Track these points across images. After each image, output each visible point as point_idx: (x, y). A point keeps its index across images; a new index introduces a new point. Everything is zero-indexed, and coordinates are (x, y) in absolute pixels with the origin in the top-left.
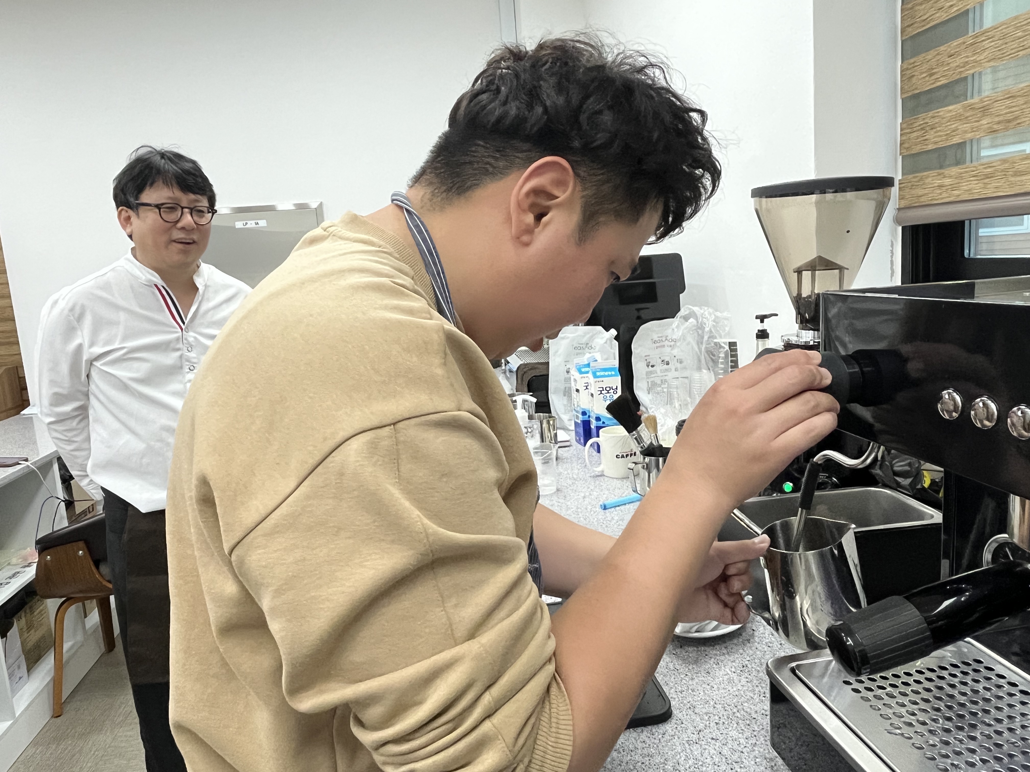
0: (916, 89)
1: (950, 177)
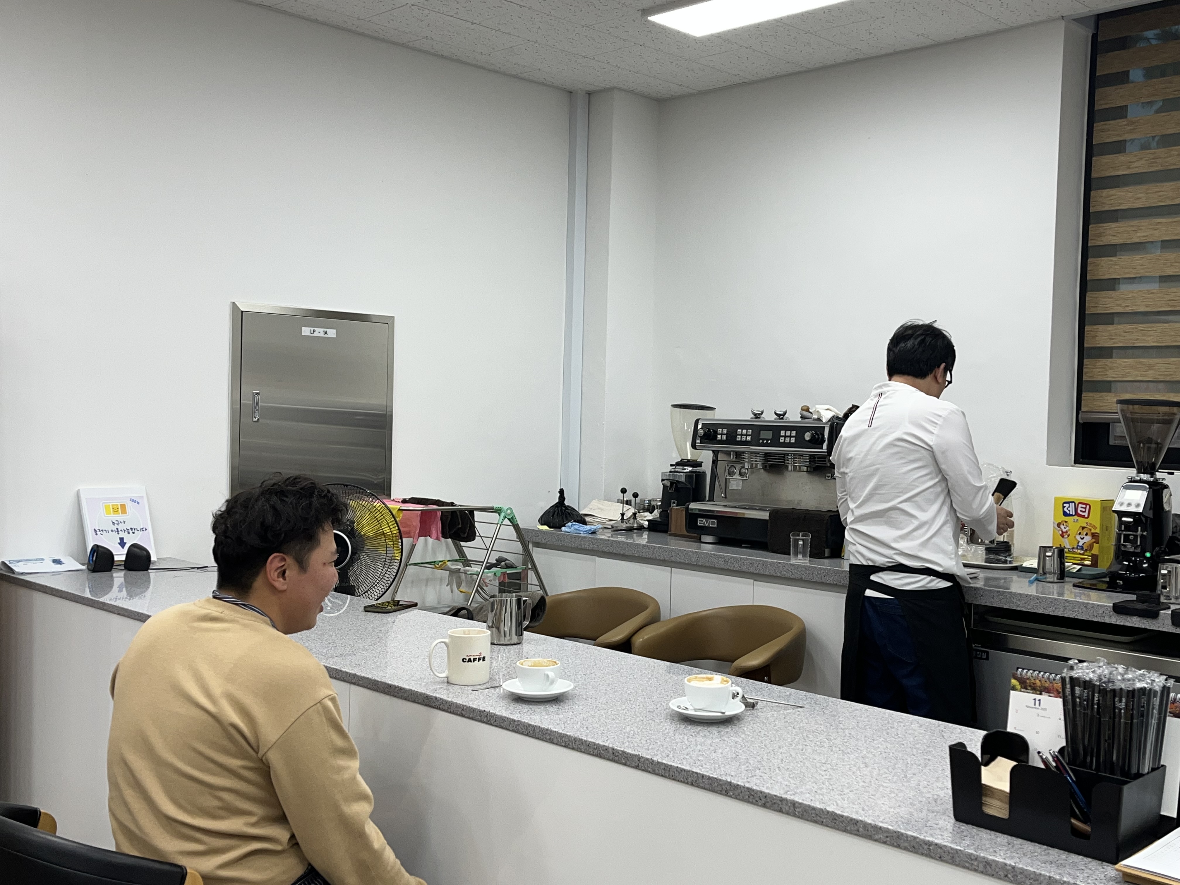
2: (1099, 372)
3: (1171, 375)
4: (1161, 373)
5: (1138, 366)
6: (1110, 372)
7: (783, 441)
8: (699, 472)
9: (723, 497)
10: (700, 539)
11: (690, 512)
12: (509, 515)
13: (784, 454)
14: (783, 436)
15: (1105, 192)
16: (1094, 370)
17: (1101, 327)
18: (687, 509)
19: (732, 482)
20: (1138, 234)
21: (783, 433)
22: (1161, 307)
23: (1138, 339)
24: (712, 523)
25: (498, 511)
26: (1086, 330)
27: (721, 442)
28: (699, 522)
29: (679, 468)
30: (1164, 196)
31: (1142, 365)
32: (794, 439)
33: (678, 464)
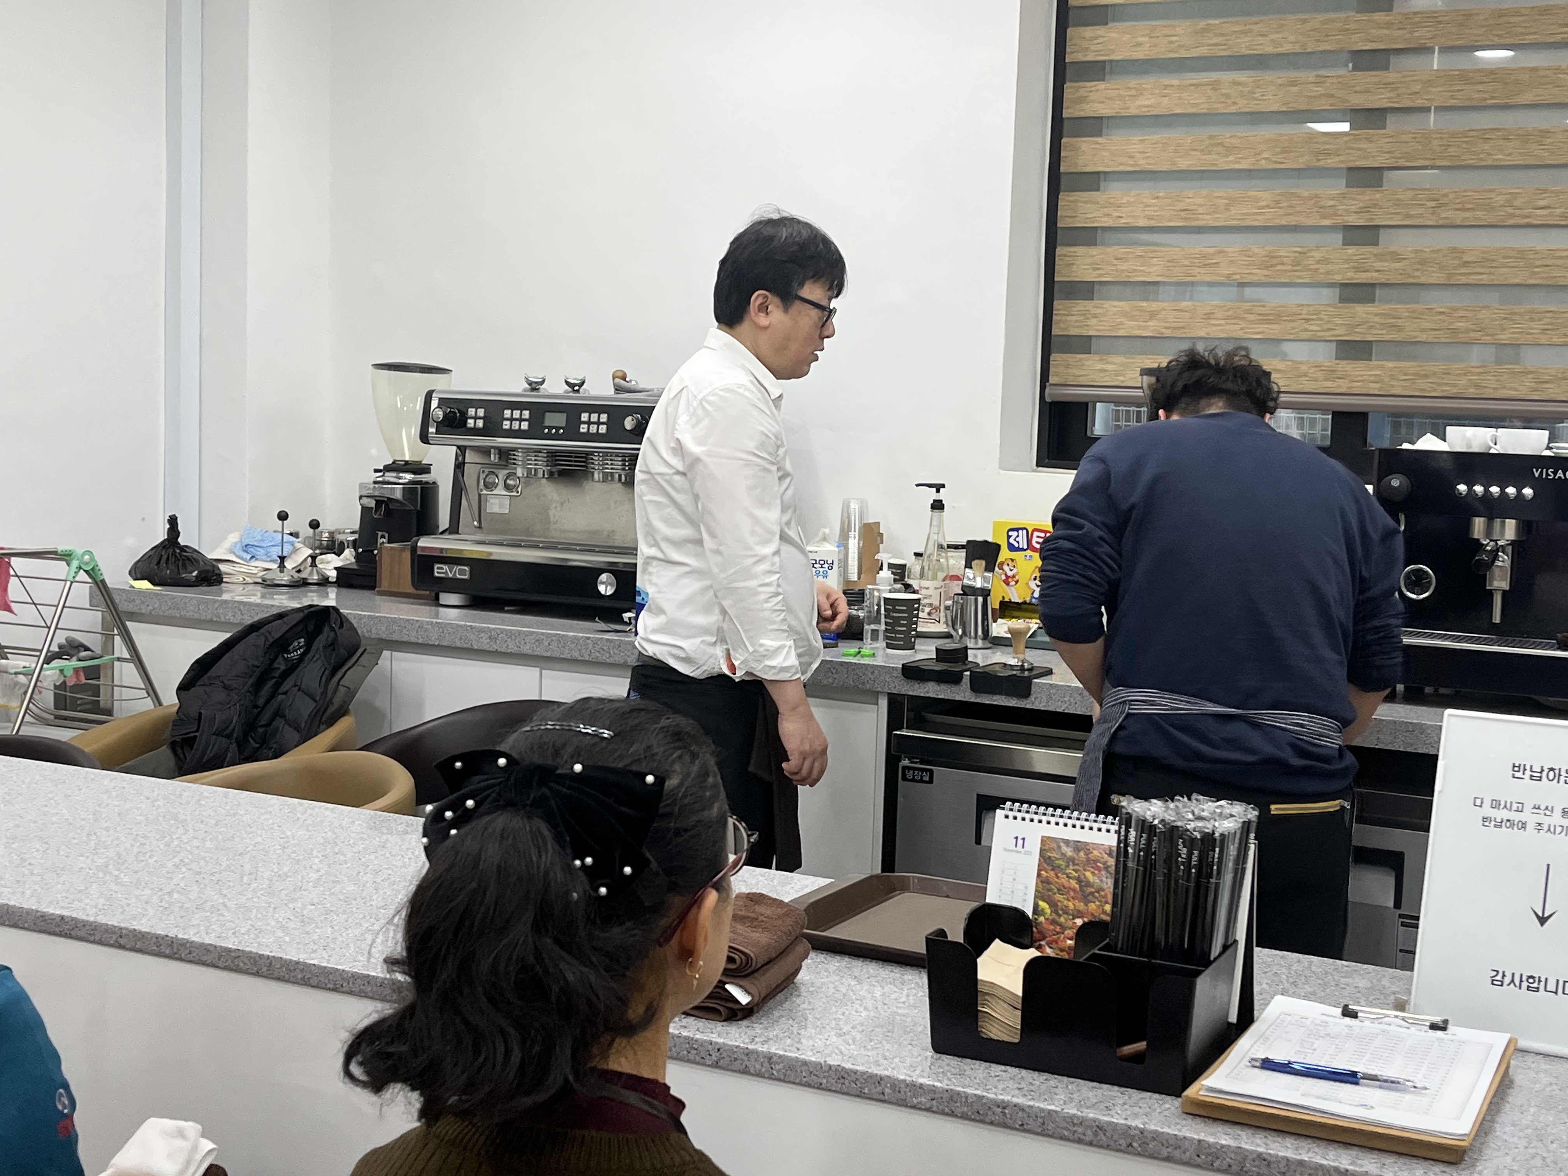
2: (1076, 321)
3: (1183, 328)
4: (1168, 325)
5: (1135, 313)
6: (1094, 322)
7: (585, 430)
8: (427, 483)
9: (476, 527)
10: (437, 598)
11: (419, 553)
12: (87, 564)
13: (587, 454)
14: (584, 423)
15: (1089, 32)
16: (1069, 318)
17: (1080, 250)
18: (414, 548)
19: (491, 501)
20: (1138, 103)
21: (584, 417)
22: (1169, 220)
23: (1135, 270)
24: (462, 573)
25: (66, 557)
26: (1057, 253)
27: (475, 432)
28: (436, 570)
29: (390, 476)
30: (1177, 44)
31: (1141, 311)
32: (605, 427)
33: (387, 469)
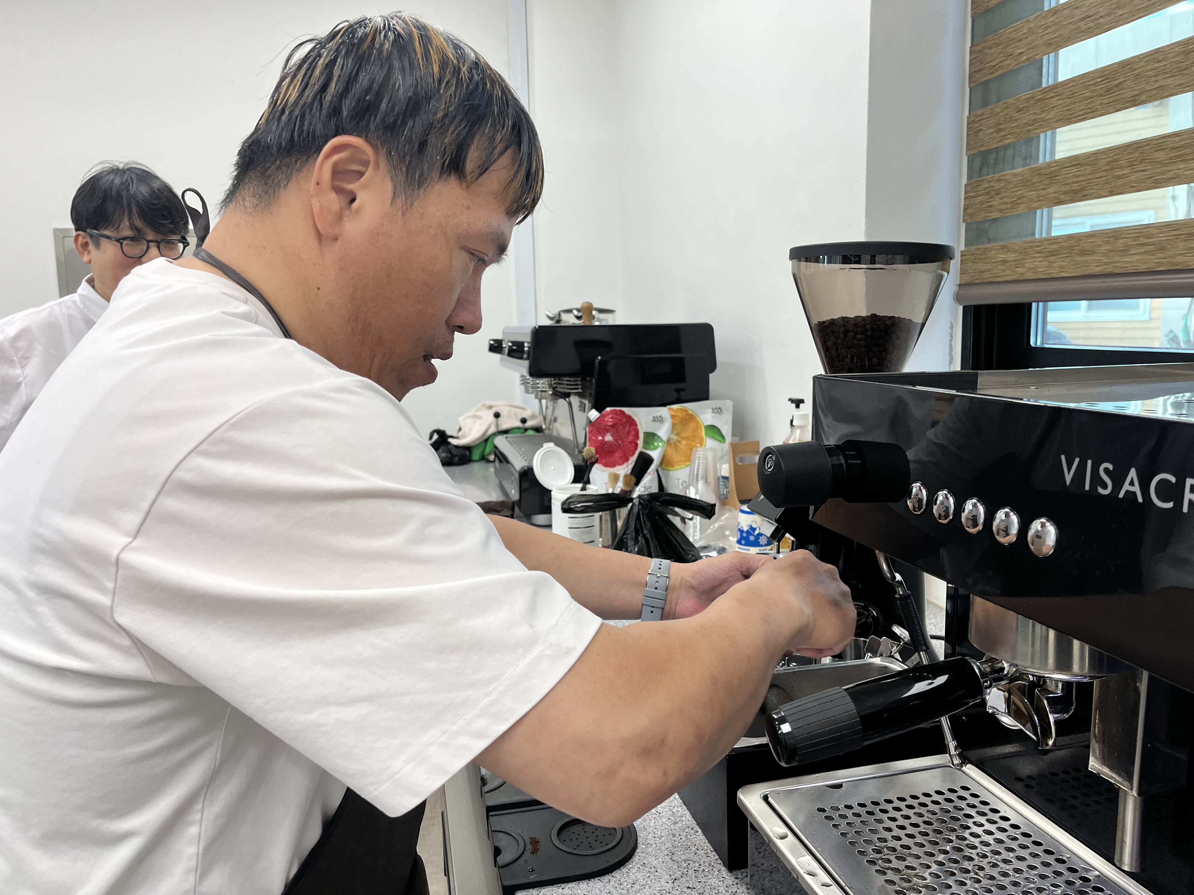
0: (982, 145)
1: (1015, 251)
